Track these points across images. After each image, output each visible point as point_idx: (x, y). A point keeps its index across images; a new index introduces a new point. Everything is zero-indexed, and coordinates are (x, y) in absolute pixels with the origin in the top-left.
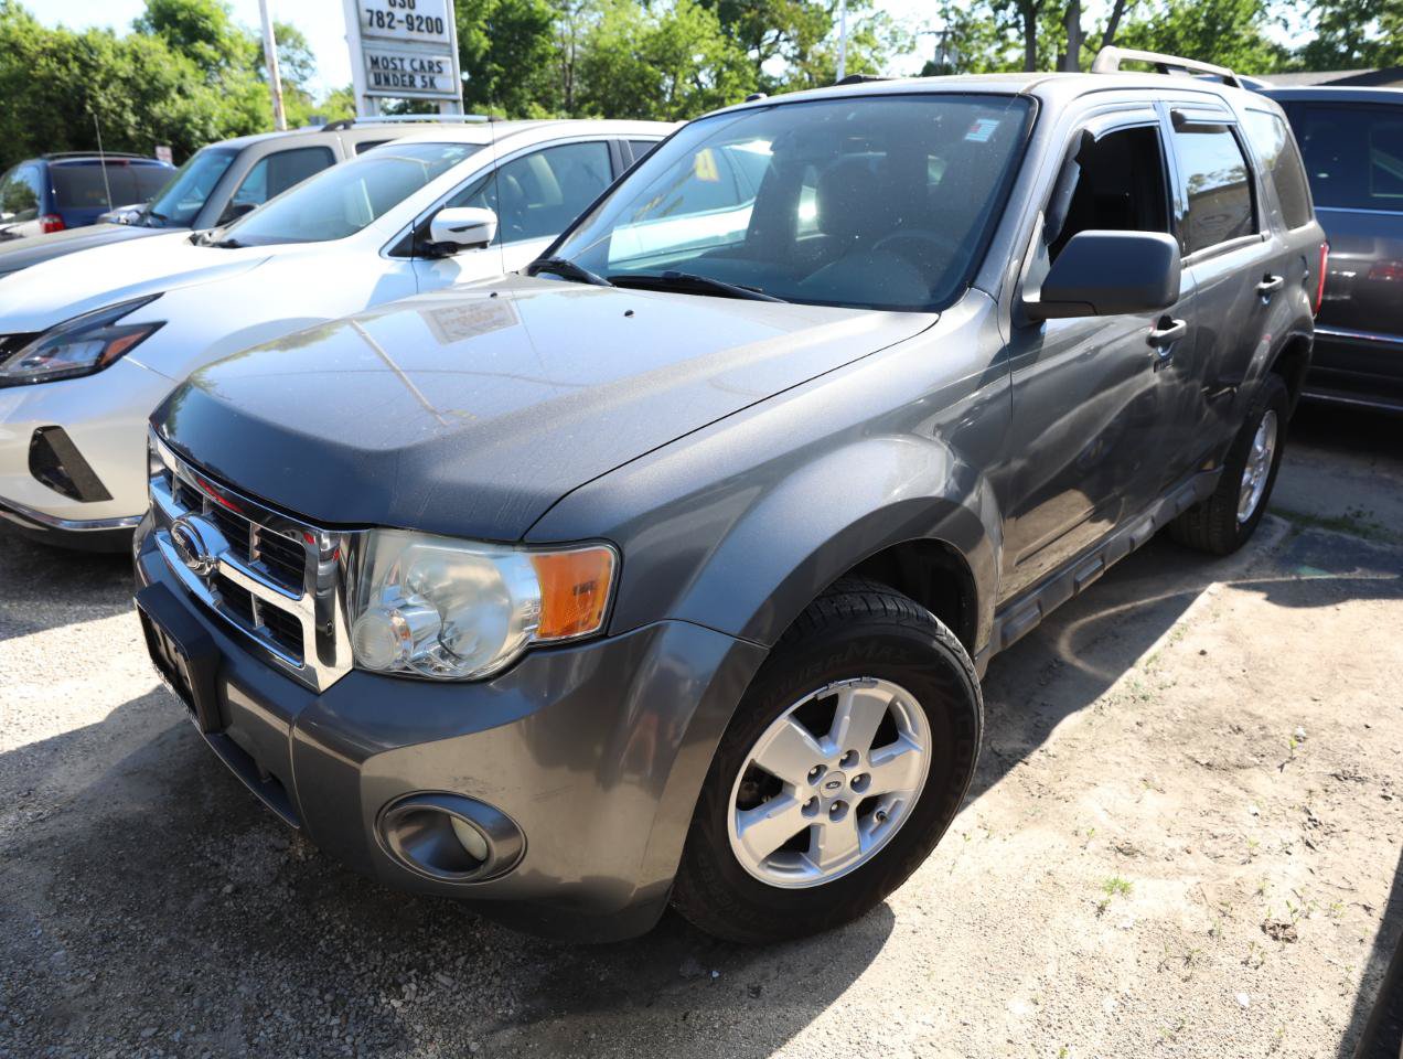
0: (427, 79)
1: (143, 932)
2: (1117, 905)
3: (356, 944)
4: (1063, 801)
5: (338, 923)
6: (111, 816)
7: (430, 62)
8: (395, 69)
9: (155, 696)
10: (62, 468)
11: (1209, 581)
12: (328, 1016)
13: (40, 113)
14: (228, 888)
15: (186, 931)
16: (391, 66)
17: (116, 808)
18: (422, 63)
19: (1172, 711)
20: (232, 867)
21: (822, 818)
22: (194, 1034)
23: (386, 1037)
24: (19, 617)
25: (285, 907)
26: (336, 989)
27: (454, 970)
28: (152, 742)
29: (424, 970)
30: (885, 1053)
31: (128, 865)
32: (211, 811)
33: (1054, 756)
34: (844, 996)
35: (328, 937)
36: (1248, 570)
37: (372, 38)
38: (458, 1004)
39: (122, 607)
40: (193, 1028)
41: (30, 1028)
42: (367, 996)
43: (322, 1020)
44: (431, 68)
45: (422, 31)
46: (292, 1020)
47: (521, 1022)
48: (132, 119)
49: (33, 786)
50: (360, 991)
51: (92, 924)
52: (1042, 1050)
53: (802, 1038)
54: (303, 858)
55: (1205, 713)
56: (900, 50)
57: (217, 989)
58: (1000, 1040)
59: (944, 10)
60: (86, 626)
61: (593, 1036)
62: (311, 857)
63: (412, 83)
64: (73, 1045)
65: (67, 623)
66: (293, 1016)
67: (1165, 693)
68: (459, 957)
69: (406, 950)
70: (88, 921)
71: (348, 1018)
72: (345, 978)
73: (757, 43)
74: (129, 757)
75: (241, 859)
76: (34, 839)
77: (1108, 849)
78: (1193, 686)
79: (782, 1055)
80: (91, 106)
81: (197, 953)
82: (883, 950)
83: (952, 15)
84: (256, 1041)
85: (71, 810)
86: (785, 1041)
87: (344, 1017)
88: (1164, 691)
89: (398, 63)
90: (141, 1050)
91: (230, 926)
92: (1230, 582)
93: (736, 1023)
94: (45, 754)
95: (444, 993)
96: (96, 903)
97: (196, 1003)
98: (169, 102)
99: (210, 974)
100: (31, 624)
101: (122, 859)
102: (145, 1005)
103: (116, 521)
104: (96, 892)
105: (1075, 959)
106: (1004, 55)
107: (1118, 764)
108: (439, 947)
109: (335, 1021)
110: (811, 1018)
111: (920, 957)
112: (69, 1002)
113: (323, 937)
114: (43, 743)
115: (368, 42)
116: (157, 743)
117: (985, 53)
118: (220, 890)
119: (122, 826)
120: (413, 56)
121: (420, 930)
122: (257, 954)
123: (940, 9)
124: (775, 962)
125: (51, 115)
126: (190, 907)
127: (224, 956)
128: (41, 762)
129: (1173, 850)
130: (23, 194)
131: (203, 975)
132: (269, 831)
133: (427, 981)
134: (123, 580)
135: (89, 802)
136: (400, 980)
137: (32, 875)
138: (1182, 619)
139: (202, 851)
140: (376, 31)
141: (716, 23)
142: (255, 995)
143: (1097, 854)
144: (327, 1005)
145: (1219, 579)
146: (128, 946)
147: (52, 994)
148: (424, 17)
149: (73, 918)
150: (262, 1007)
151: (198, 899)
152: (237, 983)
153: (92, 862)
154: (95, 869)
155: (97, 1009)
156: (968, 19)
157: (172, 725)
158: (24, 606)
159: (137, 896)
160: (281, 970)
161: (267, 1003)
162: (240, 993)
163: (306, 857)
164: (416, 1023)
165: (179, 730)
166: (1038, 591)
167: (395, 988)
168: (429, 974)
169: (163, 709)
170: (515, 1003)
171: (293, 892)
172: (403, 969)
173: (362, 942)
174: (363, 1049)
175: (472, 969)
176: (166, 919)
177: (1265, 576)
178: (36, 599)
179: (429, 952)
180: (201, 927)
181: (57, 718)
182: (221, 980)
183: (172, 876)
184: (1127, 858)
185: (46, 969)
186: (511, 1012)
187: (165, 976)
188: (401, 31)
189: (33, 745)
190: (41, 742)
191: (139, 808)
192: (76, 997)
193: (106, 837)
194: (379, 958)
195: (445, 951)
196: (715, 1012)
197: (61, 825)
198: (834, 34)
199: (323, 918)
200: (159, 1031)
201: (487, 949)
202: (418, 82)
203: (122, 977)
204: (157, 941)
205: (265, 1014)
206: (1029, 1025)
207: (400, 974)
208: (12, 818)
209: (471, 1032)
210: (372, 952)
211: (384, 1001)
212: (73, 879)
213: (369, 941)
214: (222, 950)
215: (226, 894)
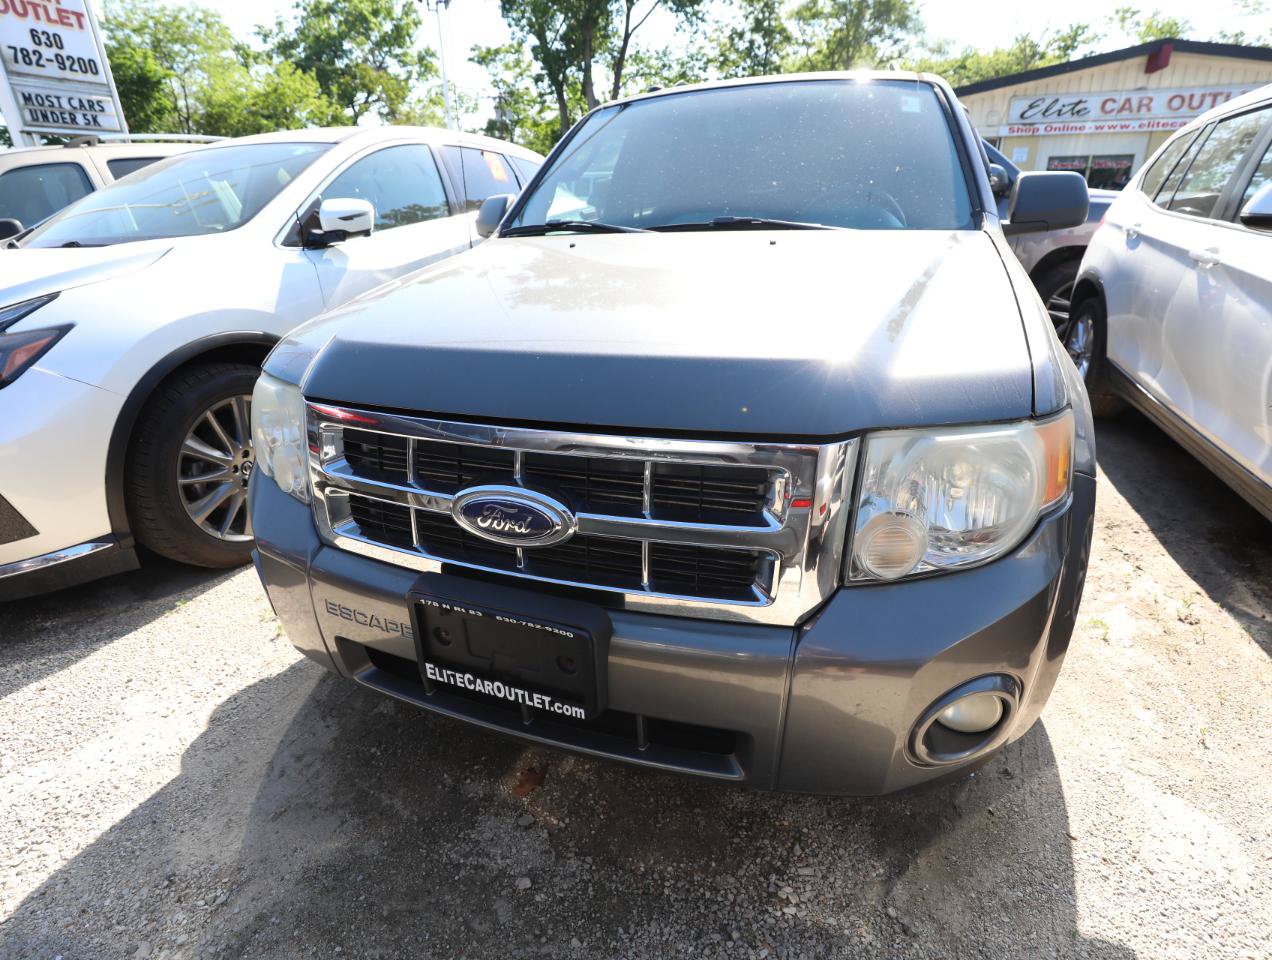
0: (90, 117)
2: (1109, 634)
3: (696, 878)
5: (661, 867)
6: (306, 866)
7: (89, 101)
8: (53, 106)
12: (751, 951)
14: (520, 884)
15: (527, 944)
16: (47, 103)
17: (302, 856)
18: (80, 101)
20: (499, 862)
25: (596, 876)
26: (730, 925)
27: (801, 859)
29: (779, 872)
31: (385, 907)
32: (415, 818)
35: (667, 884)
37: (19, 74)
38: (836, 885)
42: (760, 917)
44: (92, 106)
45: (76, 71)
47: (900, 874)
49: (167, 871)
50: (751, 916)
54: (562, 825)
56: (467, 111)
59: (495, 81)
62: (567, 820)
63: (74, 120)
68: (791, 848)
69: (746, 863)
71: (769, 945)
72: (725, 912)
73: (350, 102)
75: (499, 851)
76: (237, 928)
83: (501, 85)
85: (249, 879)
87: (765, 945)
89: (55, 101)
91: (564, 918)
93: (1023, 801)
95: (815, 882)
101: (371, 904)
106: (543, 115)
108: (767, 847)
113: (663, 886)
115: (16, 80)
117: (530, 113)
118: (515, 891)
119: (332, 871)
120: (70, 95)
121: (734, 841)
122: (621, 930)
123: (492, 80)
126: (502, 920)
127: (594, 948)
128: (146, 841)
132: (497, 815)
133: (792, 879)
135: (261, 862)
136: (771, 890)
139: (450, 859)
140: (22, 67)
141: (316, 85)
144: (740, 943)
148: (76, 59)
151: (502, 908)
153: (340, 922)
154: (352, 927)
156: (514, 88)
160: (662, 934)
163: (563, 822)
164: (825, 918)
167: (775, 899)
168: (787, 873)
169: (242, 739)
170: (875, 861)
171: (589, 859)
172: (762, 879)
173: (700, 874)
175: (813, 852)
176: (491, 942)
179: (764, 855)
180: (537, 933)
181: (118, 788)
183: (447, 897)
186: (882, 871)
188: (53, 70)
191: (331, 845)
193: (327, 890)
194: (732, 880)
195: (774, 848)
196: (1002, 800)
197: (254, 900)
198: (412, 97)
199: (642, 869)
201: (805, 830)
202: (80, 119)
207: (765, 885)
208: (181, 917)
209: (874, 903)
210: (718, 878)
211: (779, 914)
212: (338, 949)
213: (705, 869)
214: (585, 944)
215: (525, 890)
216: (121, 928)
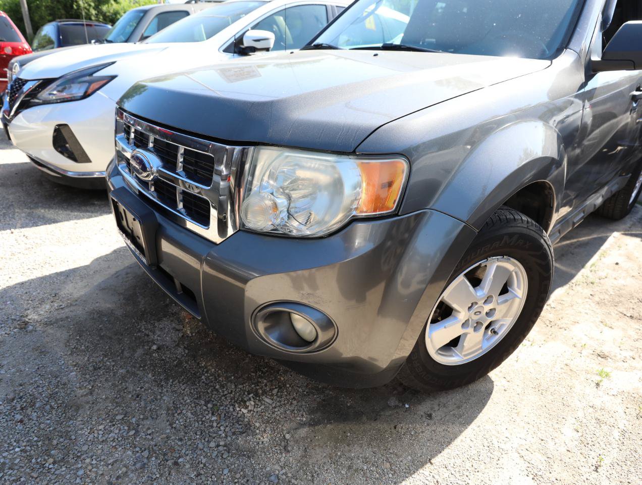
1: (113, 366)
2: (605, 383)
3: (220, 379)
4: (563, 330)
5: (211, 368)
6: (95, 308)
9: (113, 255)
10: (67, 145)
11: (613, 231)
12: (210, 415)
13: (54, 8)
14: (155, 347)
15: (135, 367)
17: (97, 305)
19: (607, 290)
20: (155, 337)
21: (470, 330)
22: (143, 419)
23: (241, 428)
24: (49, 216)
25: (183, 358)
26: (213, 401)
27: (272, 395)
28: (112, 276)
29: (257, 395)
30: (503, 453)
31: (104, 332)
32: (143, 309)
33: (554, 308)
34: (476, 421)
35: (206, 375)
36: (630, 228)
38: (276, 413)
39: (96, 214)
40: (142, 417)
41: (60, 410)
42: (229, 406)
43: (207, 417)
46: (192, 416)
47: (310, 425)
48: (94, 12)
49: (57, 292)
50: (225, 403)
51: (88, 360)
52: (587, 457)
53: (457, 442)
54: (190, 335)
55: (624, 292)
57: (152, 397)
58: (563, 449)
60: (80, 222)
61: (349, 434)
62: (194, 334)
64: (82, 420)
65: (71, 220)
66: (192, 413)
67: (602, 281)
68: (273, 389)
69: (247, 384)
70: (86, 359)
71: (220, 417)
72: (217, 396)
74: (103, 281)
75: (159, 333)
76: (58, 317)
77: (593, 354)
78: (615, 279)
79: (449, 450)
80: (76, 6)
81: (141, 379)
82: (491, 399)
84: (174, 426)
85: (76, 305)
86: (449, 443)
87: (218, 416)
88: (601, 280)
90: (116, 426)
91: (156, 366)
92: (623, 232)
93: (422, 432)
94: (62, 278)
95: (268, 407)
96: (89, 350)
97: (142, 403)
98: (110, 5)
99: (148, 390)
100: (54, 219)
101: (101, 329)
102: (117, 403)
103: (93, 173)
104: (89, 344)
105: (591, 409)
107: (587, 313)
108: (263, 383)
109: (214, 418)
110: (461, 432)
111: (510, 403)
112: (79, 399)
113: (204, 375)
114: (61, 273)
116: (116, 276)
118: (150, 348)
119: (101, 314)
121: (252, 374)
122: (171, 381)
124: (437, 402)
125: (59, 9)
126: (136, 355)
127: (155, 381)
128: (60, 281)
129: (626, 357)
130: (47, 40)
131: (145, 390)
132: (172, 321)
133: (259, 400)
134: (96, 203)
135: (84, 301)
136: (245, 399)
137: (58, 334)
138: (603, 248)
139: (140, 328)
142: (172, 402)
143: (588, 357)
144: (209, 410)
145: (617, 231)
146: (107, 372)
147: (70, 394)
149: (79, 357)
150: (176, 408)
151: (140, 351)
152: (162, 395)
153: (87, 330)
154: (89, 333)
155: (93, 403)
157: (122, 268)
158: (51, 211)
159: (109, 348)
160: (184, 390)
161: (178, 406)
162: (164, 400)
163: (192, 334)
164: (256, 422)
165: (125, 271)
166: (560, 224)
167: (243, 403)
168: (259, 397)
169: (117, 261)
170: (306, 414)
171: (187, 351)
172: (246, 393)
173: (224, 378)
174: (230, 434)
175: (281, 395)
176: (124, 360)
177: (639, 231)
178: (56, 209)
179: (258, 386)
180: (142, 365)
181: (68, 261)
182: (154, 393)
183: (126, 339)
184: (603, 359)
185: (66, 381)
186: (304, 419)
187: (126, 389)
189: (57, 274)
190: (60, 272)
191: (108, 306)
192: (82, 396)
193: (93, 319)
194: (233, 387)
195: (266, 385)
196: (410, 425)
197: (71, 311)
199: (203, 365)
200: (125, 417)
201: (288, 386)
203: (105, 388)
204: (121, 371)
205: (178, 412)
206: (577, 443)
207: (245, 396)
208: (48, 307)
209: (285, 428)
210: (229, 384)
211: (238, 409)
212: (78, 337)
213: (227, 378)
214: (153, 378)
215: (154, 350)
216: (30, 302)
